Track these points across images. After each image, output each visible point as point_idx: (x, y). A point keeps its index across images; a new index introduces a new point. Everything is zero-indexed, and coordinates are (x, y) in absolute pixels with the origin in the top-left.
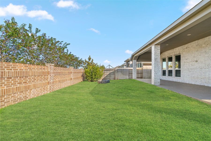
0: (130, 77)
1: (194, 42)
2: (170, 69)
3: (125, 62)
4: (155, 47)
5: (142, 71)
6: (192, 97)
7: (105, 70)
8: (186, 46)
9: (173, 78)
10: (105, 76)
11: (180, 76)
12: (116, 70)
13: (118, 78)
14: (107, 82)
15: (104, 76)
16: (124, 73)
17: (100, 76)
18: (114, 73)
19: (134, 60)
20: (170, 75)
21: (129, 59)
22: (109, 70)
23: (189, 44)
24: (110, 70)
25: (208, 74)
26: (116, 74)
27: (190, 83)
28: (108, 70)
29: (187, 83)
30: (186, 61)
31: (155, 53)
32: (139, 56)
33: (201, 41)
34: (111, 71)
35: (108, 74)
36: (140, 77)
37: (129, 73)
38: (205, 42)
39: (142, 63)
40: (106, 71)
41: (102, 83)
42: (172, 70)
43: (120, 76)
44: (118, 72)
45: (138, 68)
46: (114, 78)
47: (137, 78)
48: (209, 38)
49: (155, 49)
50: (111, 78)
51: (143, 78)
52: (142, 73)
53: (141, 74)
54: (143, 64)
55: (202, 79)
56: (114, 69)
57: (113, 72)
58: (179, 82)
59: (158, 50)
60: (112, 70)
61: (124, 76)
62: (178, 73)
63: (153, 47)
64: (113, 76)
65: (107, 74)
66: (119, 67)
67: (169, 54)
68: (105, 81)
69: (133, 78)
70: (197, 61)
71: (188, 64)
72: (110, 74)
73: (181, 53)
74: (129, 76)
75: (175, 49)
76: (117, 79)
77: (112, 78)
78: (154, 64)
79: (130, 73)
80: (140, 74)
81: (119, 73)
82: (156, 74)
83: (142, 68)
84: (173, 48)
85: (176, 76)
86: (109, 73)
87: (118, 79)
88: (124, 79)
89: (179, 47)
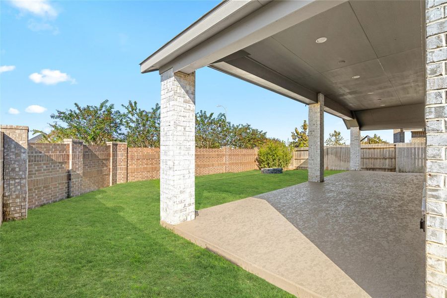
5: (395, 152)
10: (302, 162)
13: (327, 167)
35: (306, 158)
36: (387, 167)
40: (302, 152)
43: (332, 163)
51: (397, 169)
52: (395, 158)
53: (393, 160)
81: (330, 156)
83: (395, 146)
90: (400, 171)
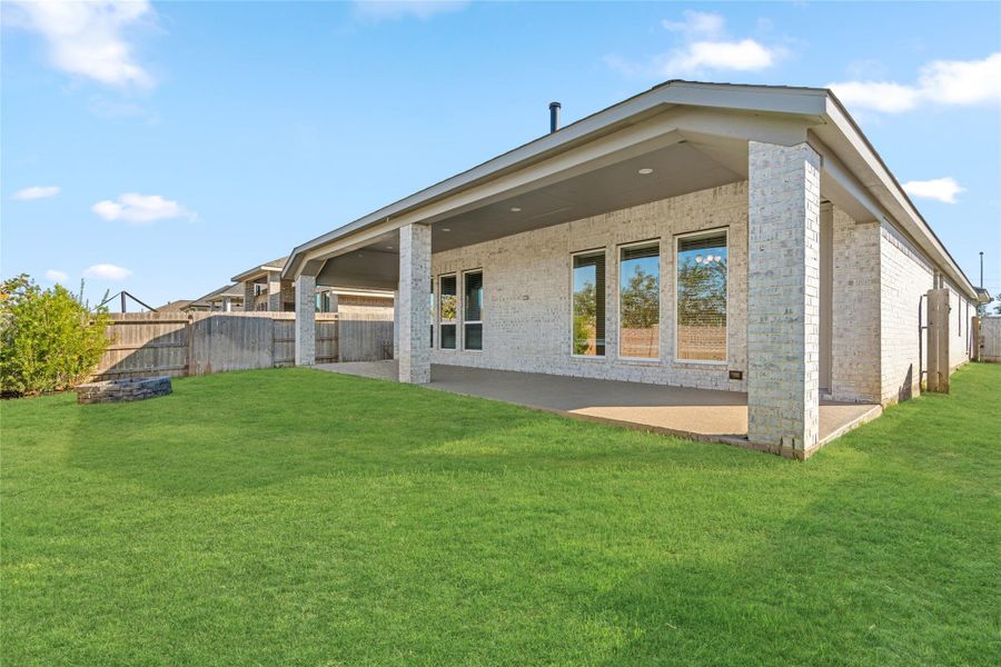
0: (278, 358)
1: (520, 235)
2: (446, 322)
3: (233, 280)
4: (413, 234)
5: (337, 328)
6: (543, 409)
7: (116, 323)
8: (499, 243)
9: (459, 356)
10: (121, 356)
11: (480, 348)
12: (197, 324)
13: (209, 366)
14: (156, 392)
15: (112, 358)
16: (248, 339)
17: (80, 358)
18: (183, 339)
19: (302, 274)
20: (447, 343)
21: (263, 268)
22: (150, 323)
23: (507, 238)
24: (157, 323)
25: (553, 338)
26: (199, 346)
27: (509, 369)
28: (144, 323)
29: (501, 368)
30: (498, 294)
31: (415, 256)
32: (330, 261)
33: (537, 236)
34: (163, 330)
35: (140, 345)
36: (325, 355)
37: (274, 340)
38: (548, 241)
39: (337, 291)
40: (123, 326)
41: (117, 399)
42: (454, 326)
43: (219, 357)
44: (209, 333)
45: (318, 316)
46: (187, 367)
47: (317, 359)
48: (556, 231)
49: (413, 238)
50: (159, 368)
51: (340, 358)
52: (337, 339)
53: (333, 342)
54: (341, 297)
55: (539, 352)
56: (186, 319)
57: (176, 332)
58: (478, 369)
59: (425, 244)
60: (169, 322)
61: (246, 352)
62: (474, 337)
63: (407, 233)
64: (176, 358)
65: (134, 345)
66: (192, 306)
67: (443, 266)
68: (143, 386)
69: (297, 363)
70: (527, 298)
71: (503, 304)
72: (155, 345)
73: (483, 265)
74: (273, 352)
75: (464, 248)
76: (202, 369)
77: (171, 366)
78: (412, 299)
79: (277, 337)
80: (325, 343)
81: (216, 337)
82: (418, 339)
83: (336, 316)
84: (460, 246)
85: (467, 347)
86: (145, 341)
87: (208, 372)
88: (248, 367)
89: (477, 242)
90: (344, 361)
